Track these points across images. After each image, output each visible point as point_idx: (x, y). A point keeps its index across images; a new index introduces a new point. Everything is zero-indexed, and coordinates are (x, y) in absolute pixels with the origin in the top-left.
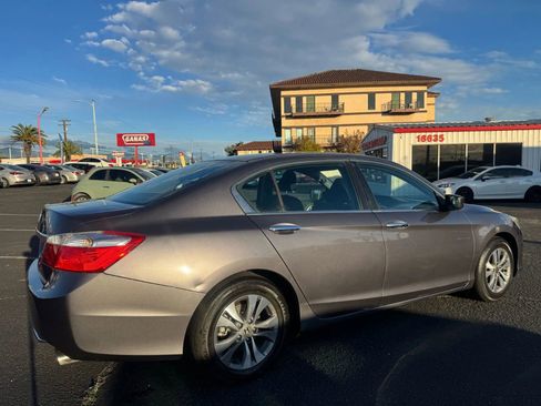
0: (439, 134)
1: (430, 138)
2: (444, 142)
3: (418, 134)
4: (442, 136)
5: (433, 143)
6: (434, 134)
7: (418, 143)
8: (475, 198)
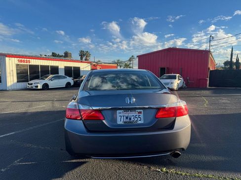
0: (28, 60)
1: (24, 61)
2: (31, 64)
3: (18, 59)
4: (29, 61)
5: (26, 64)
6: (25, 59)
7: (19, 63)
8: (50, 88)
